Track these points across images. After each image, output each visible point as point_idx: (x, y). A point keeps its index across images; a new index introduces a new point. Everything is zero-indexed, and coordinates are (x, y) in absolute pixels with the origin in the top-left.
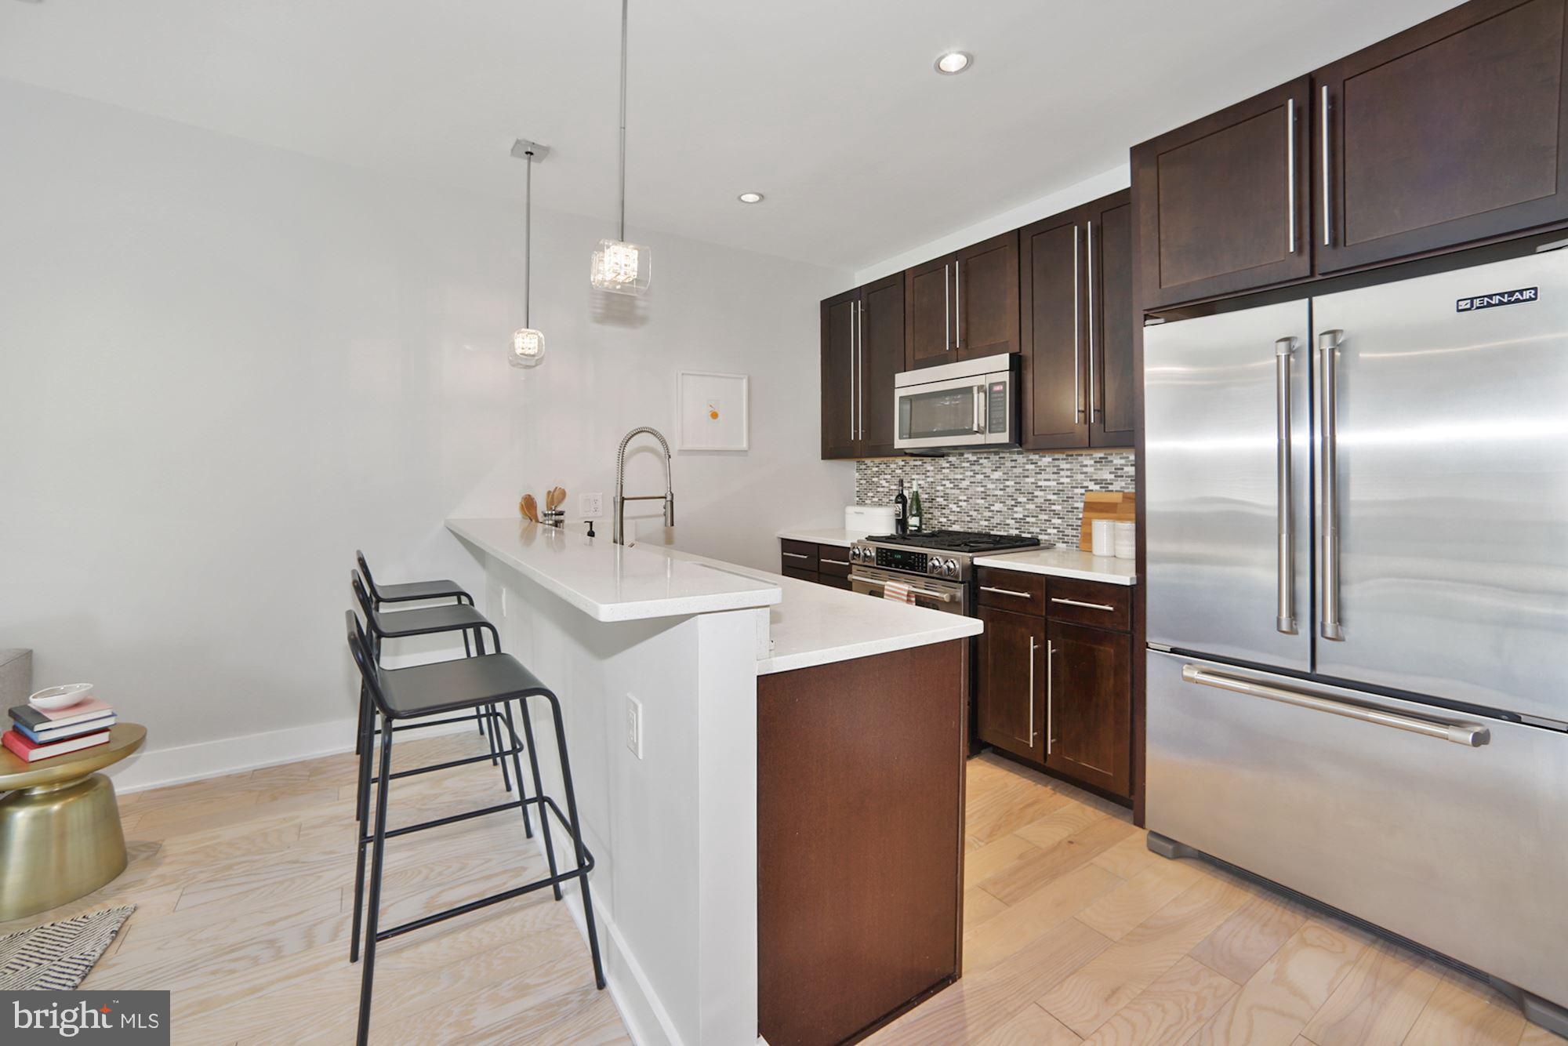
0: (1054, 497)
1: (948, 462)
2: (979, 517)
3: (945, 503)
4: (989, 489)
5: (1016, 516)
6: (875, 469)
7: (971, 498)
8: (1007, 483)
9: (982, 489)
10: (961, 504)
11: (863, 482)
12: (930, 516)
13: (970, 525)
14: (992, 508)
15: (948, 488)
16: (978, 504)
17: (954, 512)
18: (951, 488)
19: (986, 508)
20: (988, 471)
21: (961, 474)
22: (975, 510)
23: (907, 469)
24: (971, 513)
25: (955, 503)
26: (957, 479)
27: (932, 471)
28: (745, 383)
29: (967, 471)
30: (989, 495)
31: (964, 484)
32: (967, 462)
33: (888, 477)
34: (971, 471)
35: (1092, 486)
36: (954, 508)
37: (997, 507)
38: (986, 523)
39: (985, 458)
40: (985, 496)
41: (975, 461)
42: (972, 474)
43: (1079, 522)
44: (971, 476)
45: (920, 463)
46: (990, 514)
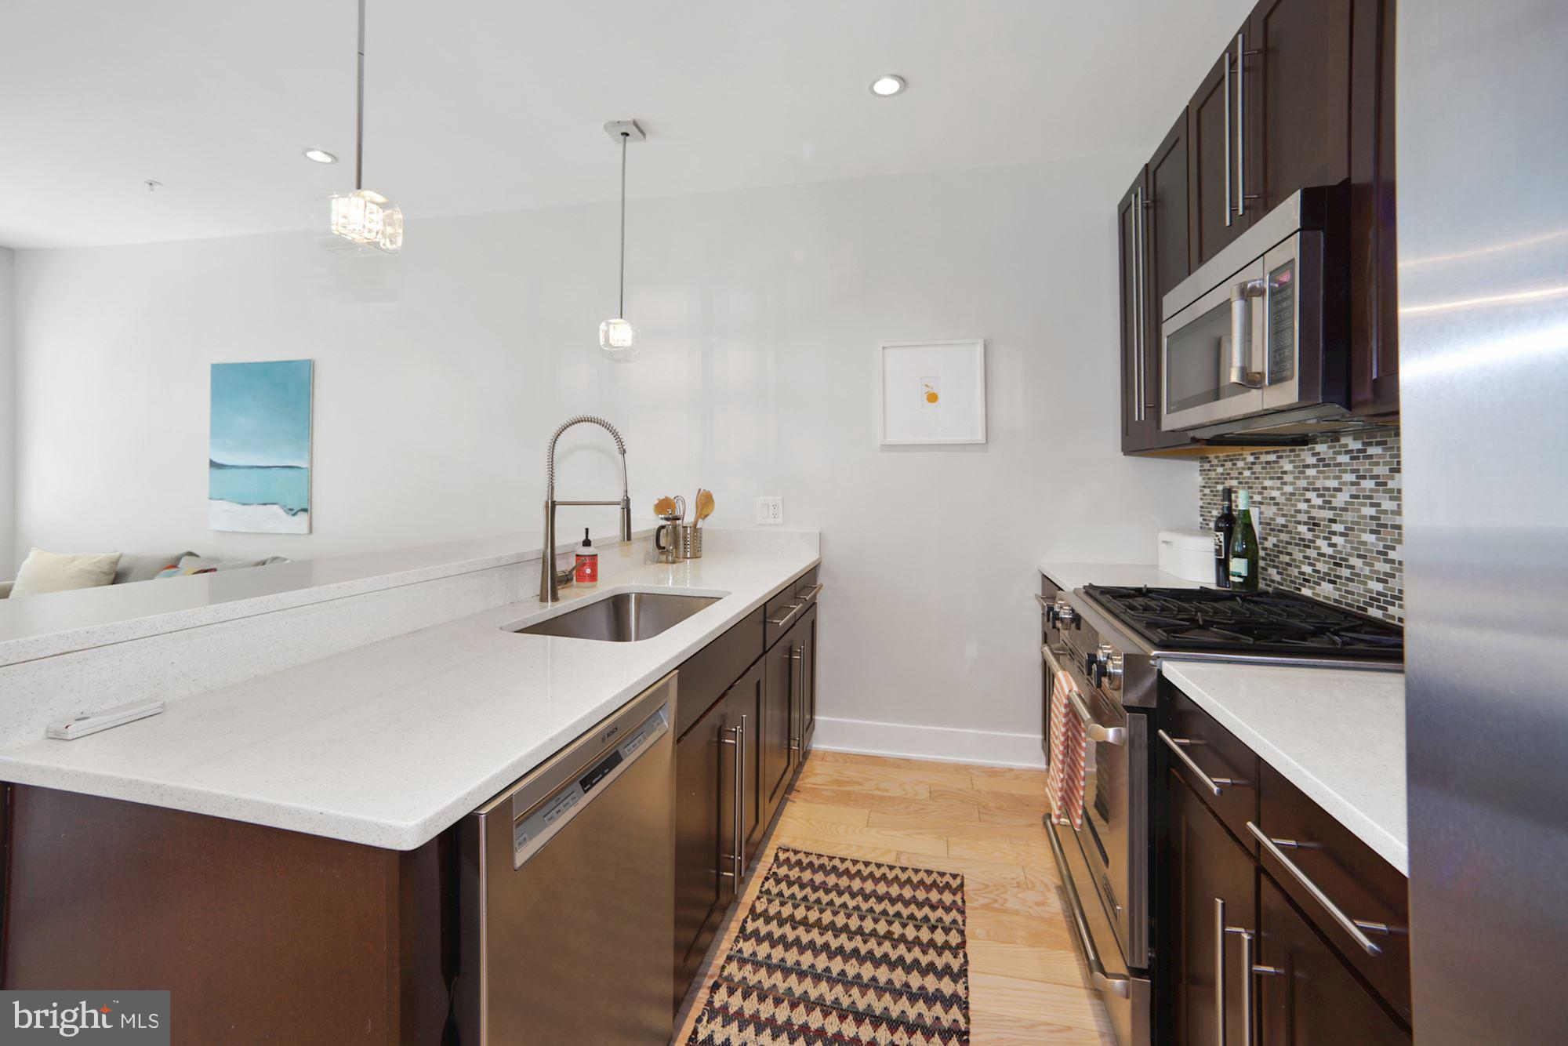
1: (1314, 455)
2: (1367, 570)
3: (1309, 536)
4: (1385, 512)
6: (1220, 470)
7: (1353, 529)
9: (1372, 511)
10: (1335, 539)
11: (1207, 491)
12: (1287, 559)
13: (1352, 587)
14: (1392, 555)
15: (1313, 507)
16: (1365, 543)
17: (1323, 555)
18: (1320, 507)
19: (1379, 552)
21: (1336, 477)
22: (1359, 556)
23: (1258, 468)
24: (1353, 561)
25: (1325, 538)
26: (1328, 489)
27: (1292, 472)
28: (979, 350)
29: (1345, 471)
30: (1385, 526)
31: (1341, 499)
32: (1347, 452)
34: (1353, 471)
36: (1324, 547)
38: (1378, 587)
39: (1378, 444)
40: (1378, 526)
41: (1359, 451)
42: (1352, 477)
44: (1353, 484)
45: (1272, 457)
46: (1387, 568)
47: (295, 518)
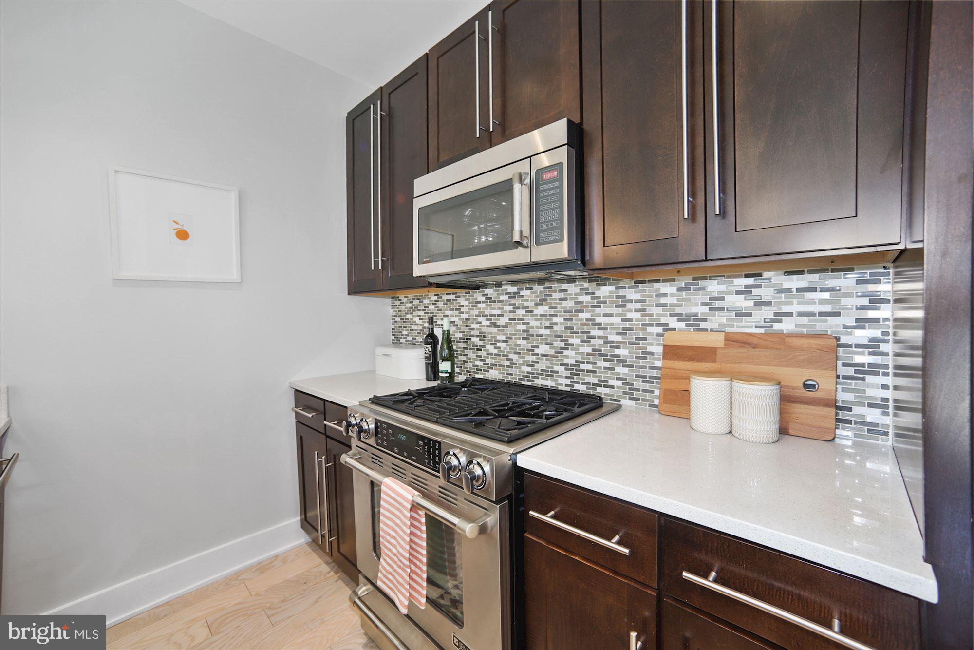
0: (619, 338)
1: (483, 295)
2: (521, 361)
3: (481, 343)
4: (533, 327)
5: (566, 361)
6: (409, 305)
7: (511, 338)
8: (555, 320)
9: (524, 327)
10: (499, 344)
11: (398, 319)
12: (464, 358)
13: (510, 371)
14: (536, 351)
15: (484, 326)
16: (520, 345)
17: (491, 354)
18: (488, 326)
19: (528, 350)
20: (530, 304)
21: (499, 309)
22: (515, 353)
23: (440, 304)
24: (511, 356)
25: (492, 344)
26: (494, 315)
27: (467, 306)
28: (233, 197)
29: (506, 305)
30: (533, 335)
31: (502, 321)
32: (506, 294)
33: (421, 313)
34: (510, 305)
35: (673, 323)
36: (491, 349)
37: (543, 349)
38: (529, 369)
39: (527, 289)
40: (528, 335)
41: (514, 293)
42: (511, 308)
43: (654, 373)
44: (510, 312)
45: (452, 297)
46: (534, 358)
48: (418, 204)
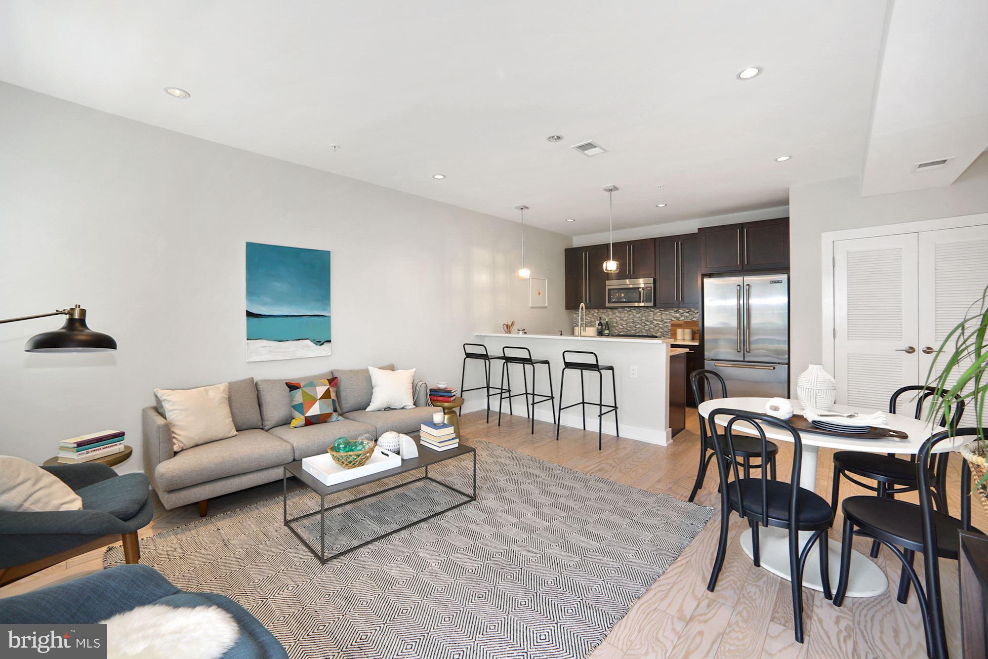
0: (660, 323)
1: (620, 312)
3: (617, 325)
4: (635, 320)
5: (646, 329)
7: (628, 323)
8: (643, 318)
9: (632, 320)
10: (623, 325)
13: (627, 333)
16: (631, 325)
18: (619, 320)
19: (633, 327)
20: (635, 315)
21: (624, 315)
22: (630, 328)
23: (600, 313)
24: (627, 329)
25: (621, 325)
26: (622, 317)
27: (611, 314)
28: (546, 281)
30: (635, 322)
31: (625, 318)
32: (627, 311)
33: (591, 316)
34: (628, 314)
35: (673, 319)
36: (621, 327)
37: (638, 326)
38: (634, 332)
39: (634, 310)
40: (633, 322)
41: (629, 311)
43: (669, 330)
44: (628, 316)
45: (605, 311)
46: (635, 329)
47: (322, 346)
48: (607, 288)
